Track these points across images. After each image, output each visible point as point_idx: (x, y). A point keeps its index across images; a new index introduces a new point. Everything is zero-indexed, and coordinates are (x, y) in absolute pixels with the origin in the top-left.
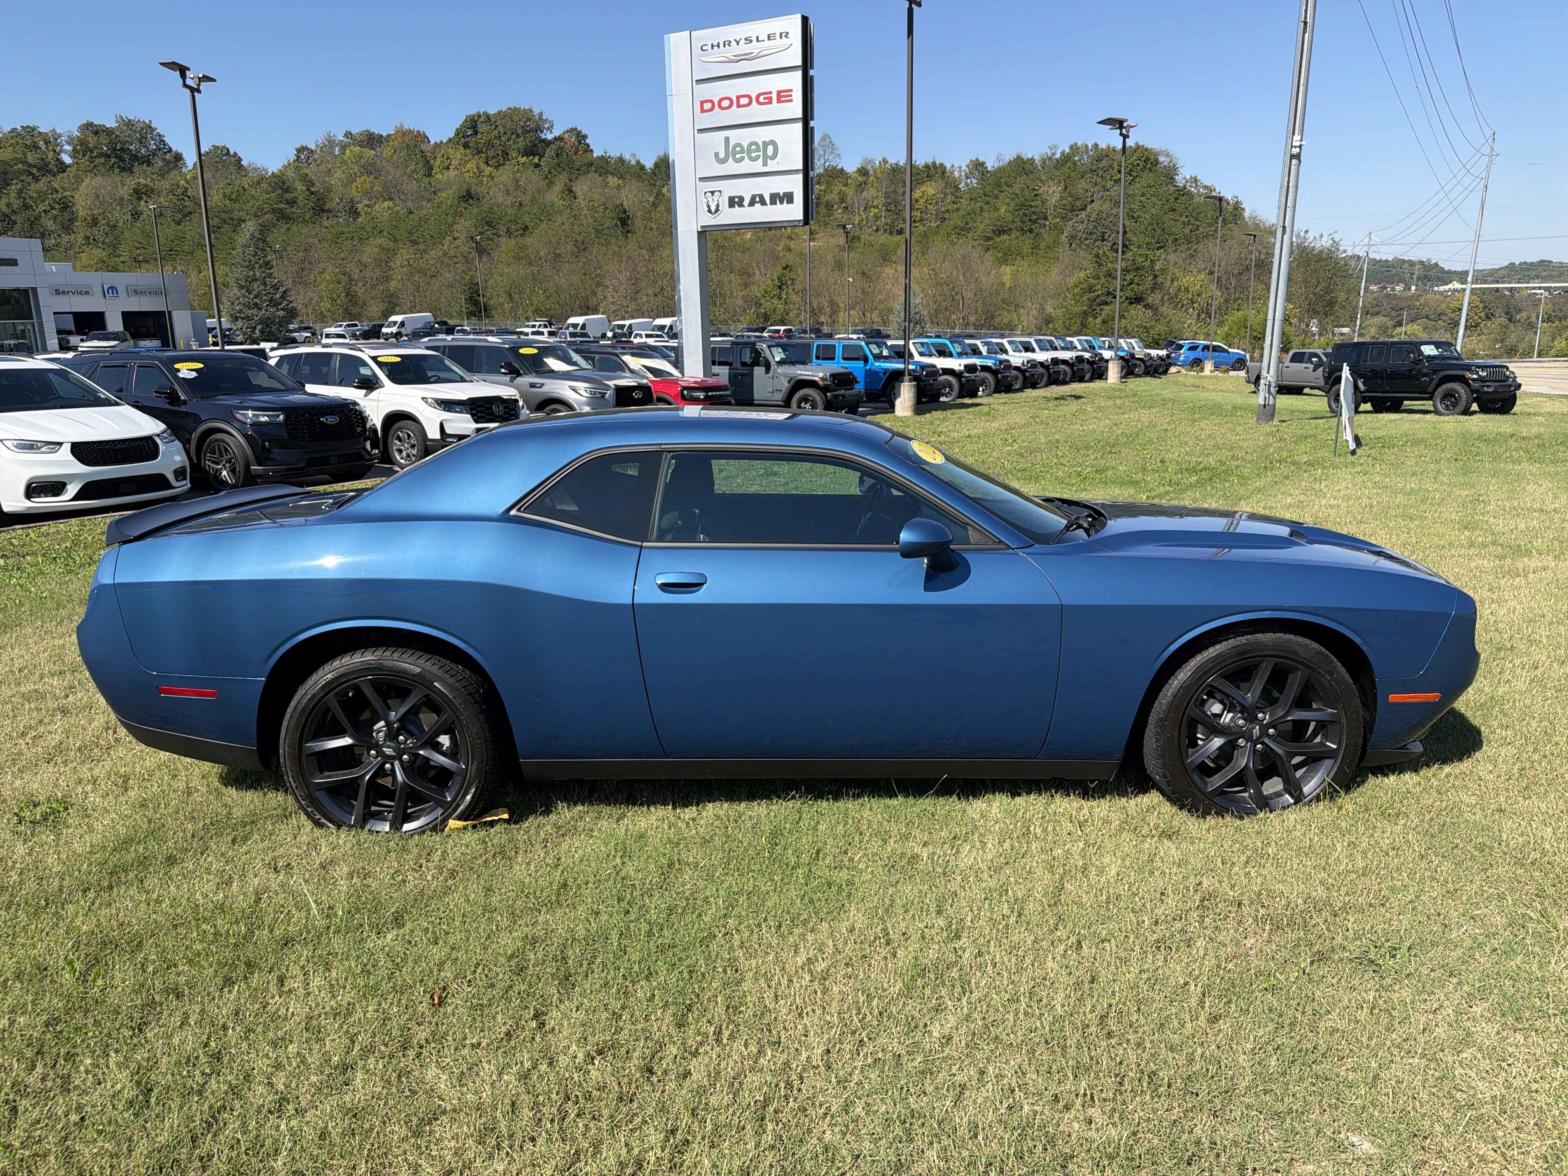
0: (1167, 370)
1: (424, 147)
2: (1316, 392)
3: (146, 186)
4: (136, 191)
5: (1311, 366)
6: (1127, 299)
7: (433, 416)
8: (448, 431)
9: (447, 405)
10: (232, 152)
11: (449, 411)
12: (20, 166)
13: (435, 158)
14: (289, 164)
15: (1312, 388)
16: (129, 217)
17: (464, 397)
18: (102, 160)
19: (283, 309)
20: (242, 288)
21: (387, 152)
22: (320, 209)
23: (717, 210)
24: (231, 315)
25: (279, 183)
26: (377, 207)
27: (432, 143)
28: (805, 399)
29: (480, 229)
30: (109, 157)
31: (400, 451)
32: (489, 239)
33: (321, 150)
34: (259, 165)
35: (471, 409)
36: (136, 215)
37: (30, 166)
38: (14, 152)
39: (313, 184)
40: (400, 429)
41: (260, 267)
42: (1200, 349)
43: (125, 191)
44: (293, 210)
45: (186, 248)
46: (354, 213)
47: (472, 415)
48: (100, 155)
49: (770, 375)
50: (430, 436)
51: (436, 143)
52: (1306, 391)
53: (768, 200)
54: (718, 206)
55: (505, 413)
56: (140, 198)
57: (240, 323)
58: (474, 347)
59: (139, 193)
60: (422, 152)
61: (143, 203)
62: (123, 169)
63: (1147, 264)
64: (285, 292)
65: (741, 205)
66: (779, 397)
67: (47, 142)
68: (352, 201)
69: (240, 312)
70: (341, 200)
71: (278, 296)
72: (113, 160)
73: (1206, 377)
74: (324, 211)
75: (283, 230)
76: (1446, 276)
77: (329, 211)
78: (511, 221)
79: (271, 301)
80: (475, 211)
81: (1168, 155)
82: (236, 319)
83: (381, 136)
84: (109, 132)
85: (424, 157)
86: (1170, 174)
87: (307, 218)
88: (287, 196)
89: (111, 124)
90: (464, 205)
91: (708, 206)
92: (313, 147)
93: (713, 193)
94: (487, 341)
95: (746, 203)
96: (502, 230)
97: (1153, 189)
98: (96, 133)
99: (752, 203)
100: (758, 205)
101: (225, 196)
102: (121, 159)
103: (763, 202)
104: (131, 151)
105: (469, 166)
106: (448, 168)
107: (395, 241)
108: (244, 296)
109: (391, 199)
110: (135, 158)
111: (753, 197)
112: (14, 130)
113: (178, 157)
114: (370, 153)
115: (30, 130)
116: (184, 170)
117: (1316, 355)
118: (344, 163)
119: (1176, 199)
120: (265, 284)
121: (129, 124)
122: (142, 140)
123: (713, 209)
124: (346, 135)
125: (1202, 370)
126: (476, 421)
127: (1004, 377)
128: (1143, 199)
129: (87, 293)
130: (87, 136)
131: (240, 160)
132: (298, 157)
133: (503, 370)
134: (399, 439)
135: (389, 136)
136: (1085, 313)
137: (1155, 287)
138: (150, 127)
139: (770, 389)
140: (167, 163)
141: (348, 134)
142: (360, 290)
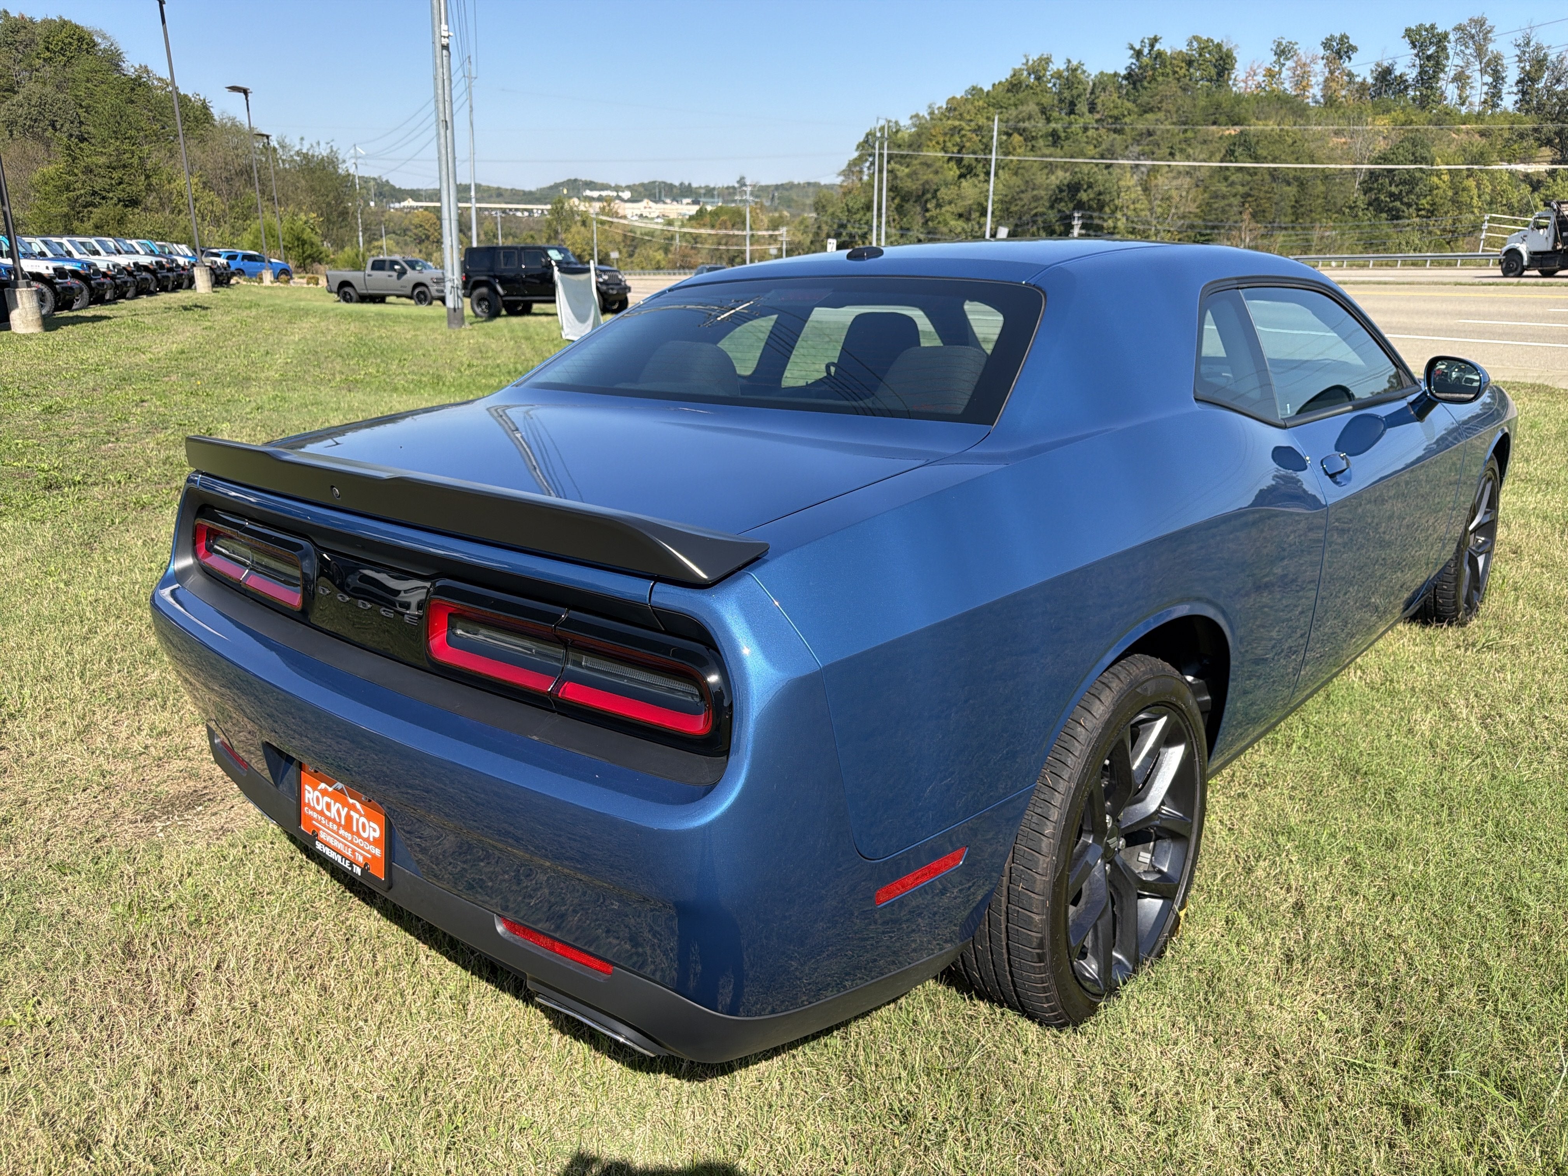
0: (229, 281)
2: (404, 300)
5: (395, 274)
6: (120, 200)
15: (398, 296)
42: (239, 258)
52: (388, 299)
63: (135, 161)
73: (267, 288)
76: (399, 194)
81: (104, 38)
86: (114, 60)
97: (100, 75)
117: (396, 263)
119: (133, 89)
125: (261, 280)
127: (98, 284)
128: (89, 85)
136: (66, 215)
137: (149, 188)
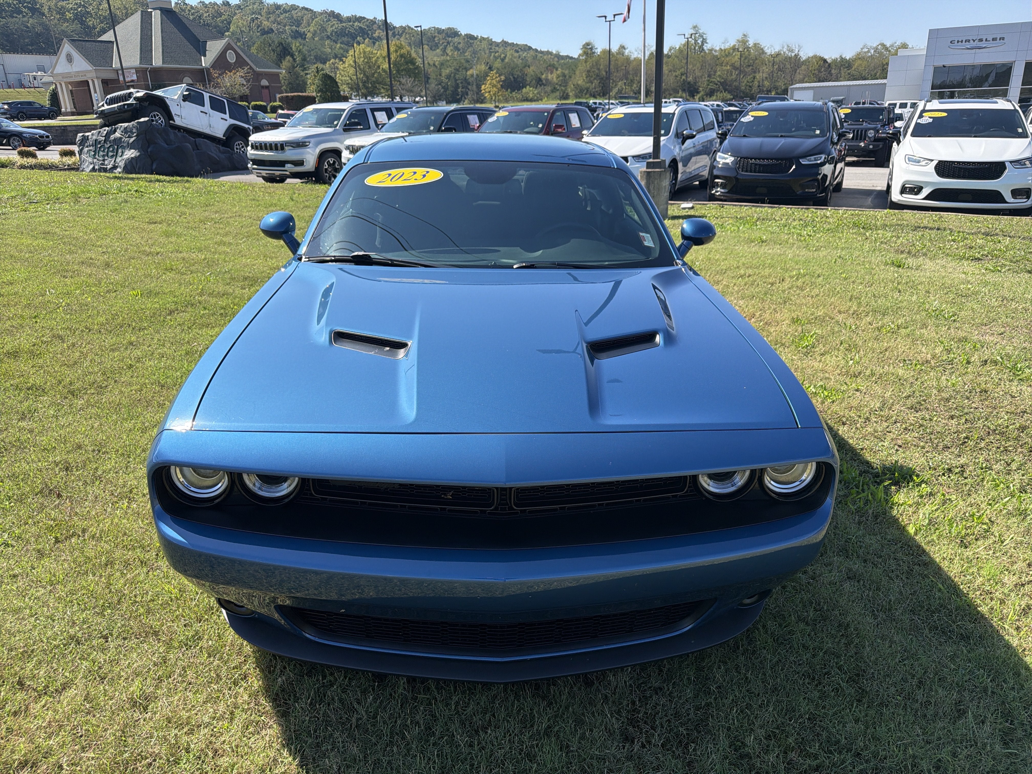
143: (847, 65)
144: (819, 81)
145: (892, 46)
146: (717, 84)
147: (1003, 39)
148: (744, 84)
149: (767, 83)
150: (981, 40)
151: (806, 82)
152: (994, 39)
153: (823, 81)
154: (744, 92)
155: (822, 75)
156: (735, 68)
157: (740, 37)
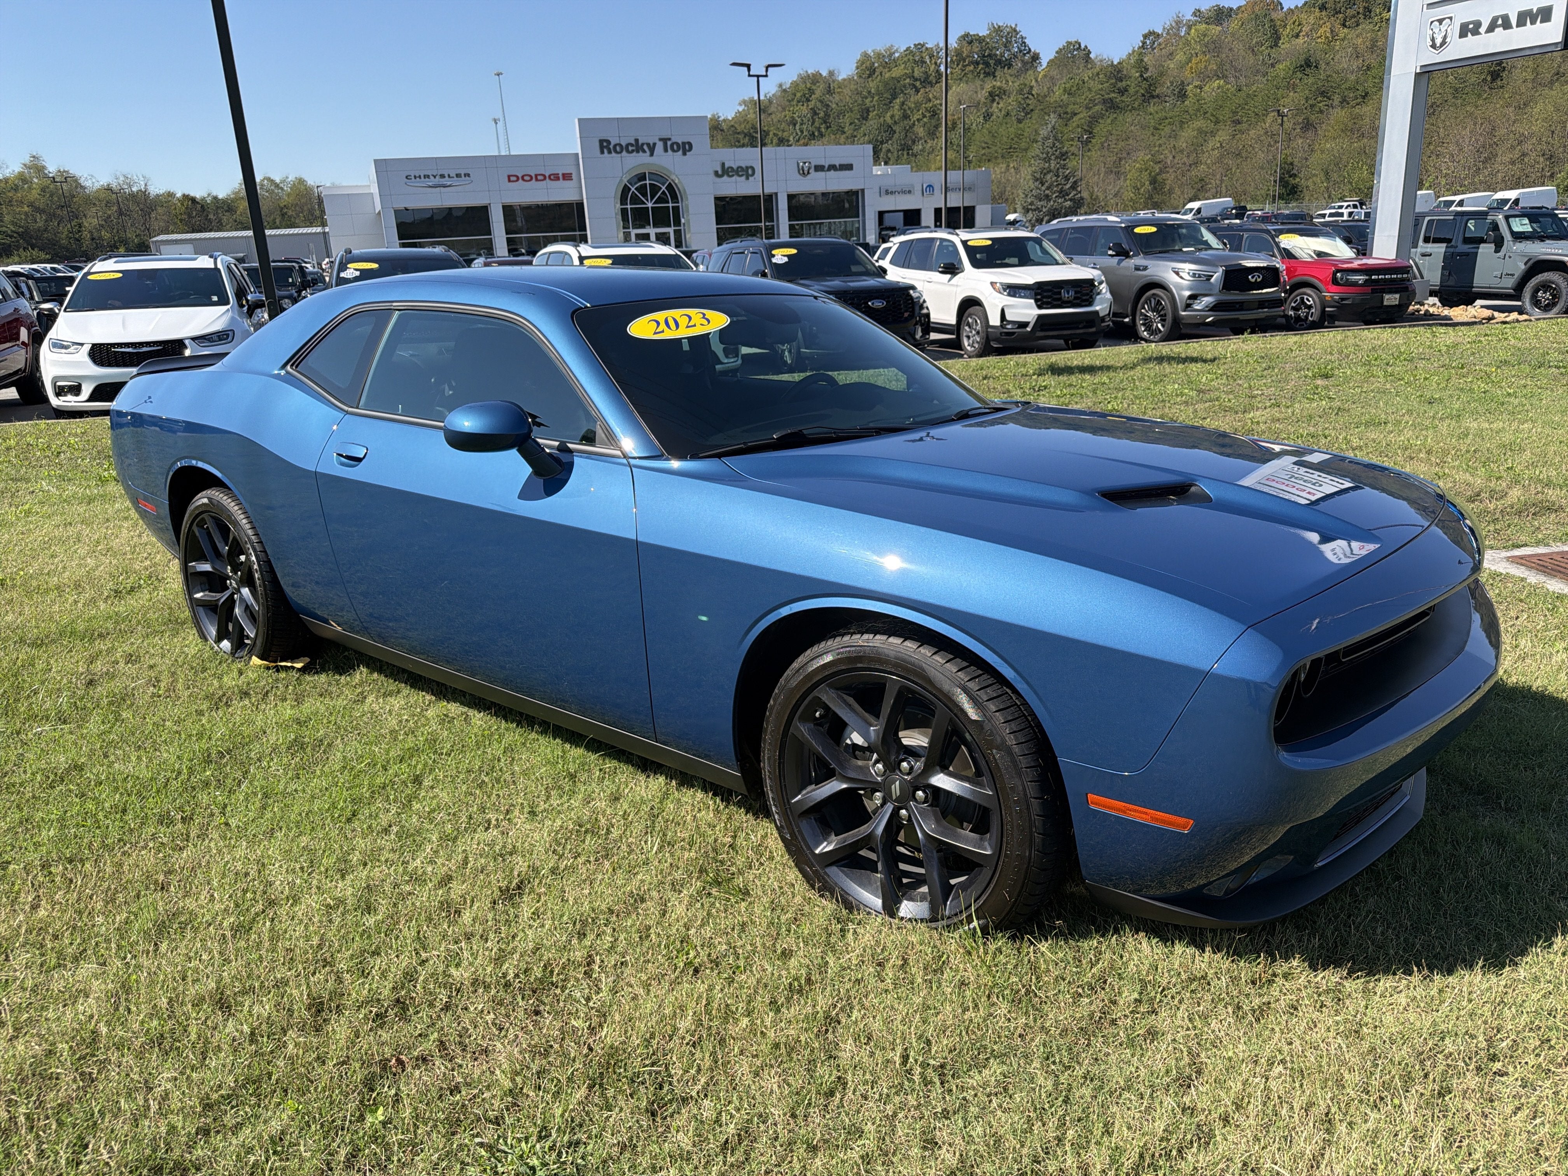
1: (1274, 15)
3: (999, 88)
4: (991, 94)
7: (997, 302)
8: (1009, 317)
9: (1013, 290)
10: (1083, 47)
11: (1014, 296)
12: (908, 81)
13: (1285, 26)
14: (1134, 51)
16: (981, 119)
17: (1031, 281)
18: (972, 68)
19: (1071, 200)
20: (1037, 180)
21: (1233, 25)
22: (1150, 95)
23: (1444, 43)
24: (1024, 208)
25: (1116, 73)
26: (1206, 88)
27: (1285, 9)
28: (1545, 286)
29: (1310, 102)
30: (977, 63)
31: (968, 337)
32: (1321, 112)
33: (1168, 34)
34: (1105, 57)
35: (1036, 294)
36: (987, 116)
37: (916, 80)
38: (905, 68)
39: (1147, 69)
40: (970, 315)
41: (1057, 158)
43: (982, 95)
44: (1124, 98)
45: (1023, 145)
46: (1182, 95)
47: (1036, 301)
48: (971, 63)
49: (1501, 254)
50: (992, 323)
51: (1290, 9)
53: (1514, 21)
54: (1445, 37)
55: (1075, 298)
56: (993, 101)
57: (1030, 215)
58: (1093, 227)
59: (993, 96)
60: (1272, 20)
61: (995, 104)
62: (987, 74)
64: (1075, 183)
65: (1475, 32)
66: (1509, 283)
67: (931, 56)
68: (1183, 82)
69: (1032, 204)
70: (1172, 83)
71: (1068, 186)
72: (981, 66)
74: (1153, 97)
75: (1109, 121)
77: (1158, 96)
78: (1350, 89)
79: (1061, 191)
80: (1311, 80)
82: (1028, 211)
83: (1231, 9)
84: (980, 40)
85: (1273, 27)
87: (1136, 105)
88: (1120, 84)
89: (983, 32)
90: (1299, 75)
91: (1433, 40)
92: (1159, 31)
93: (1440, 21)
94: (1106, 220)
95: (1482, 30)
96: (1337, 99)
98: (970, 43)
99: (1491, 29)
100: (1499, 30)
101: (1065, 90)
102: (987, 64)
103: (1507, 25)
104: (996, 55)
105: (1322, 31)
106: (1297, 36)
107: (1217, 122)
108: (1037, 188)
109: (1225, 77)
110: (999, 62)
111: (1494, 20)
112: (908, 49)
113: (1036, 57)
114: (1215, 29)
115: (920, 46)
116: (1039, 69)
118: (1187, 43)
120: (1058, 176)
121: (998, 30)
122: (1007, 45)
123: (1438, 42)
124: (1194, 14)
126: (1040, 307)
129: (910, 192)
130: (962, 48)
131: (1090, 52)
132: (1144, 43)
133: (1110, 252)
134: (969, 325)
135: (1239, 8)
138: (1015, 30)
139: (1498, 273)
140: (1024, 63)
141: (1197, 13)
142: (1170, 178)
143: (225, 208)
144: (193, 232)
145: (283, 181)
146: (11, 237)
147: (469, 175)
148: (64, 236)
149: (106, 235)
150: (442, 176)
151: (173, 232)
152: (458, 176)
153: (201, 231)
154: (67, 250)
155: (197, 221)
156: (38, 210)
157: (27, 160)
